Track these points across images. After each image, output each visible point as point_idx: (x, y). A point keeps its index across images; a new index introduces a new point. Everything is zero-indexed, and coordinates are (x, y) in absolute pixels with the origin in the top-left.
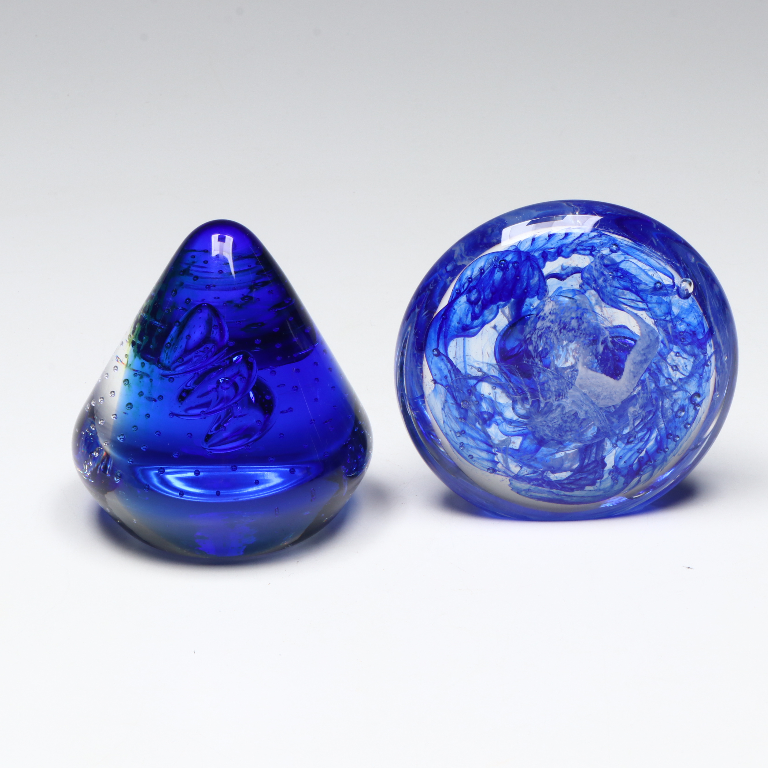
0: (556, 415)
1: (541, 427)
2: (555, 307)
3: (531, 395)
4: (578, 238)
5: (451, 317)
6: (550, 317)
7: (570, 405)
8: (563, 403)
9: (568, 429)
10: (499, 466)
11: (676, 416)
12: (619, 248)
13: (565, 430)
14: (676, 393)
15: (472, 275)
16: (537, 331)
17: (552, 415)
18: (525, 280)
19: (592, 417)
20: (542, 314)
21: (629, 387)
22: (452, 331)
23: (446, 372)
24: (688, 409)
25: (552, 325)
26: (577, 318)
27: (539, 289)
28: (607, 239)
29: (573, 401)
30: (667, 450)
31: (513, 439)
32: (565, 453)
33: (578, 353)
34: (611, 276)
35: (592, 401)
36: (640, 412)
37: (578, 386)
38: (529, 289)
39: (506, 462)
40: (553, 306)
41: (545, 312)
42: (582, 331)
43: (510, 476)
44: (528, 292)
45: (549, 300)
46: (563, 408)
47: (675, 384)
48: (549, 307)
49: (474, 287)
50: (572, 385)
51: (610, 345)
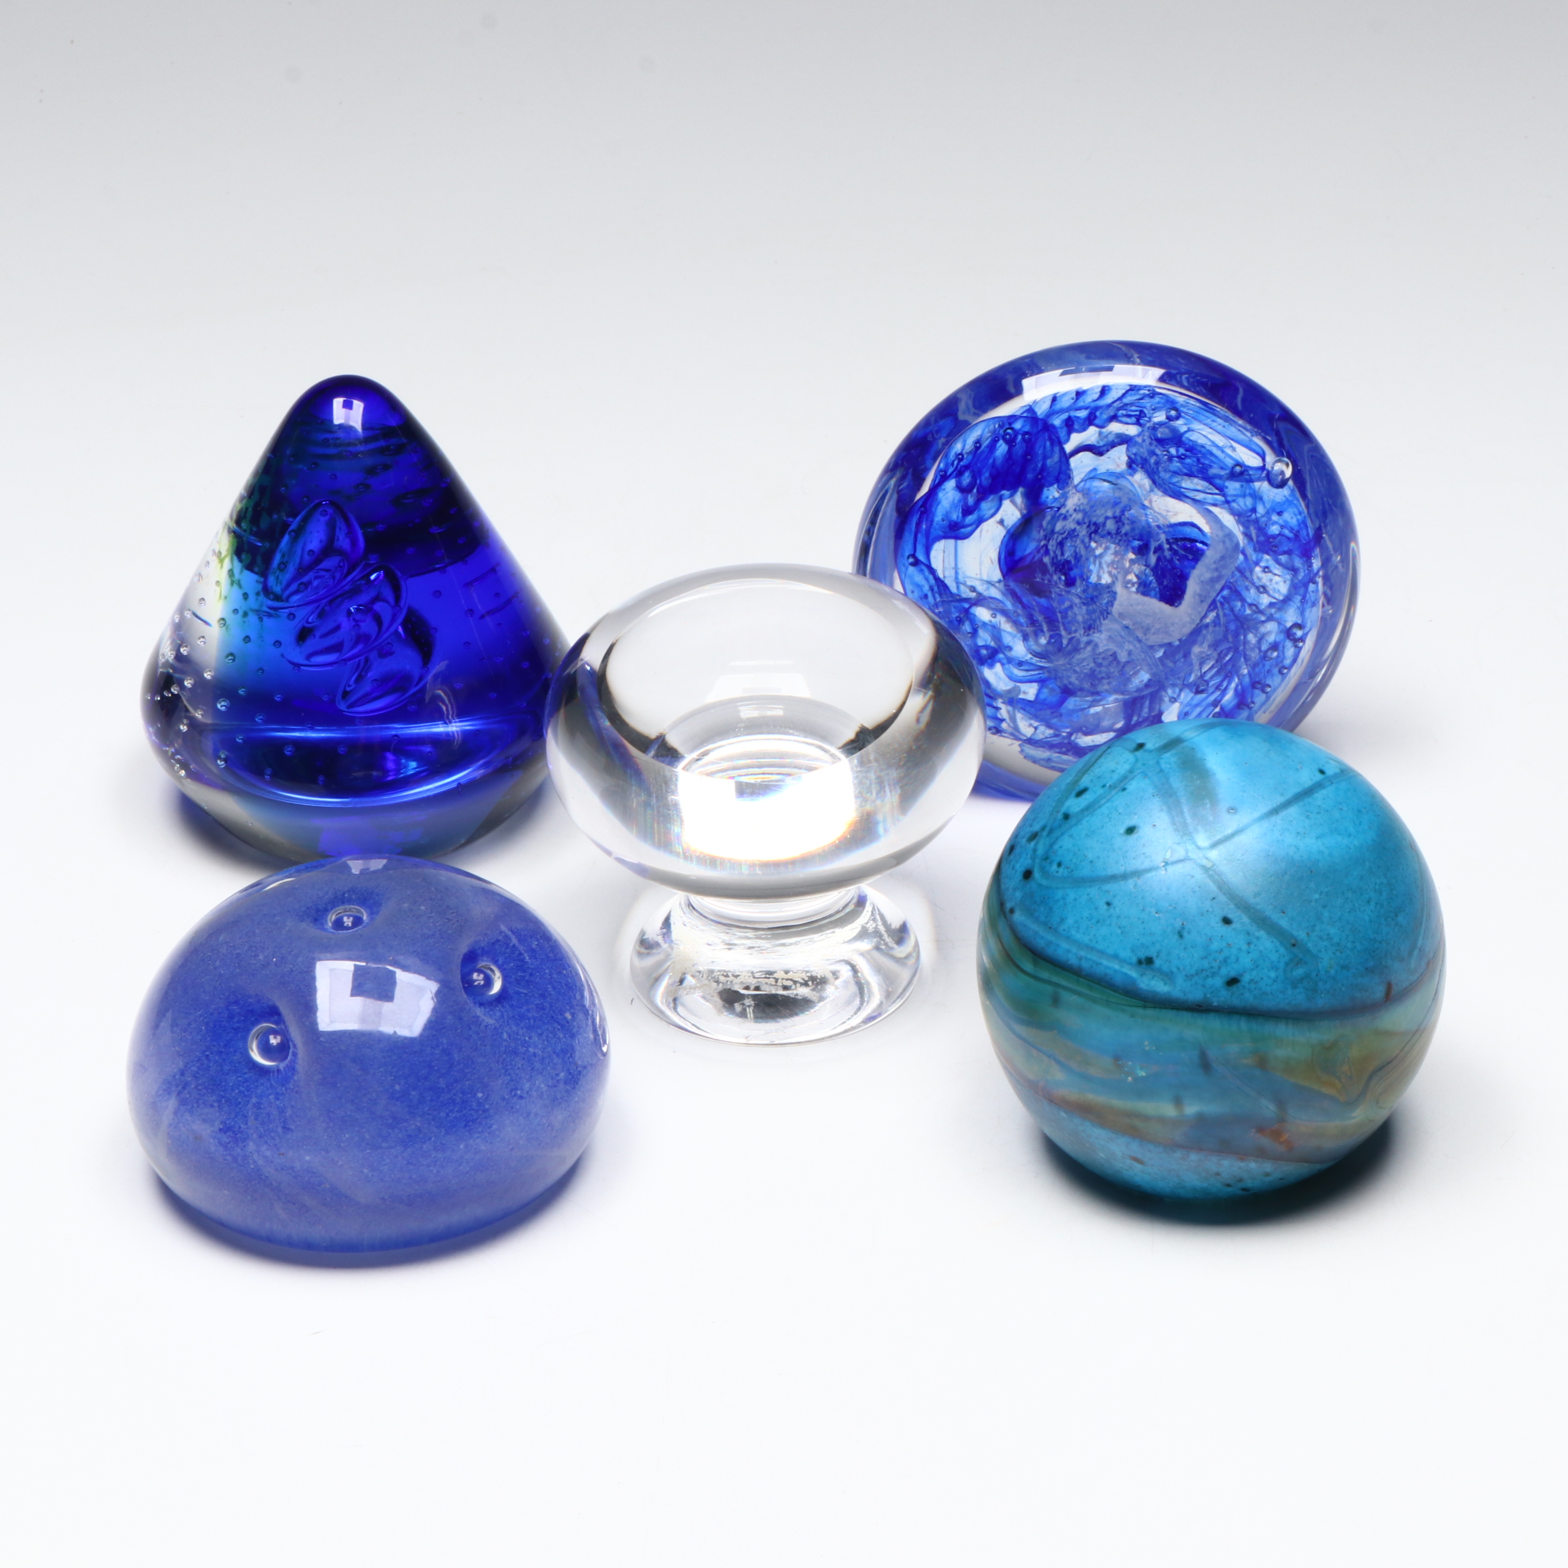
0: (1085, 656)
1: (1065, 673)
2: (1082, 501)
3: (1048, 627)
4: (1120, 399)
5: (934, 509)
6: (1074, 516)
7: (1105, 642)
8: (1096, 640)
9: (1104, 675)
10: (1004, 725)
11: (1264, 657)
12: (1180, 414)
13: (1100, 676)
14: (1265, 625)
15: (963, 450)
16: (1056, 536)
17: (1079, 657)
18: (1040, 458)
19: (1138, 660)
20: (1063, 511)
21: (1193, 617)
22: (936, 531)
23: (926, 588)
24: (1284, 647)
25: (1078, 527)
26: (1115, 517)
27: (1059, 474)
28: (1163, 401)
29: (1110, 637)
30: (1253, 705)
31: (1023, 687)
32: (1104, 708)
33: (1116, 569)
34: (1166, 457)
35: (1137, 637)
36: (1209, 653)
37: (1116, 616)
38: (1045, 474)
39: (1013, 719)
40: (1079, 500)
41: (1067, 508)
42: (1121, 536)
43: (1020, 739)
44: (1043, 477)
45: (1074, 491)
46: (1096, 646)
47: (1261, 612)
48: (1073, 501)
49: (967, 467)
50: (1108, 613)
51: (1168, 554)
